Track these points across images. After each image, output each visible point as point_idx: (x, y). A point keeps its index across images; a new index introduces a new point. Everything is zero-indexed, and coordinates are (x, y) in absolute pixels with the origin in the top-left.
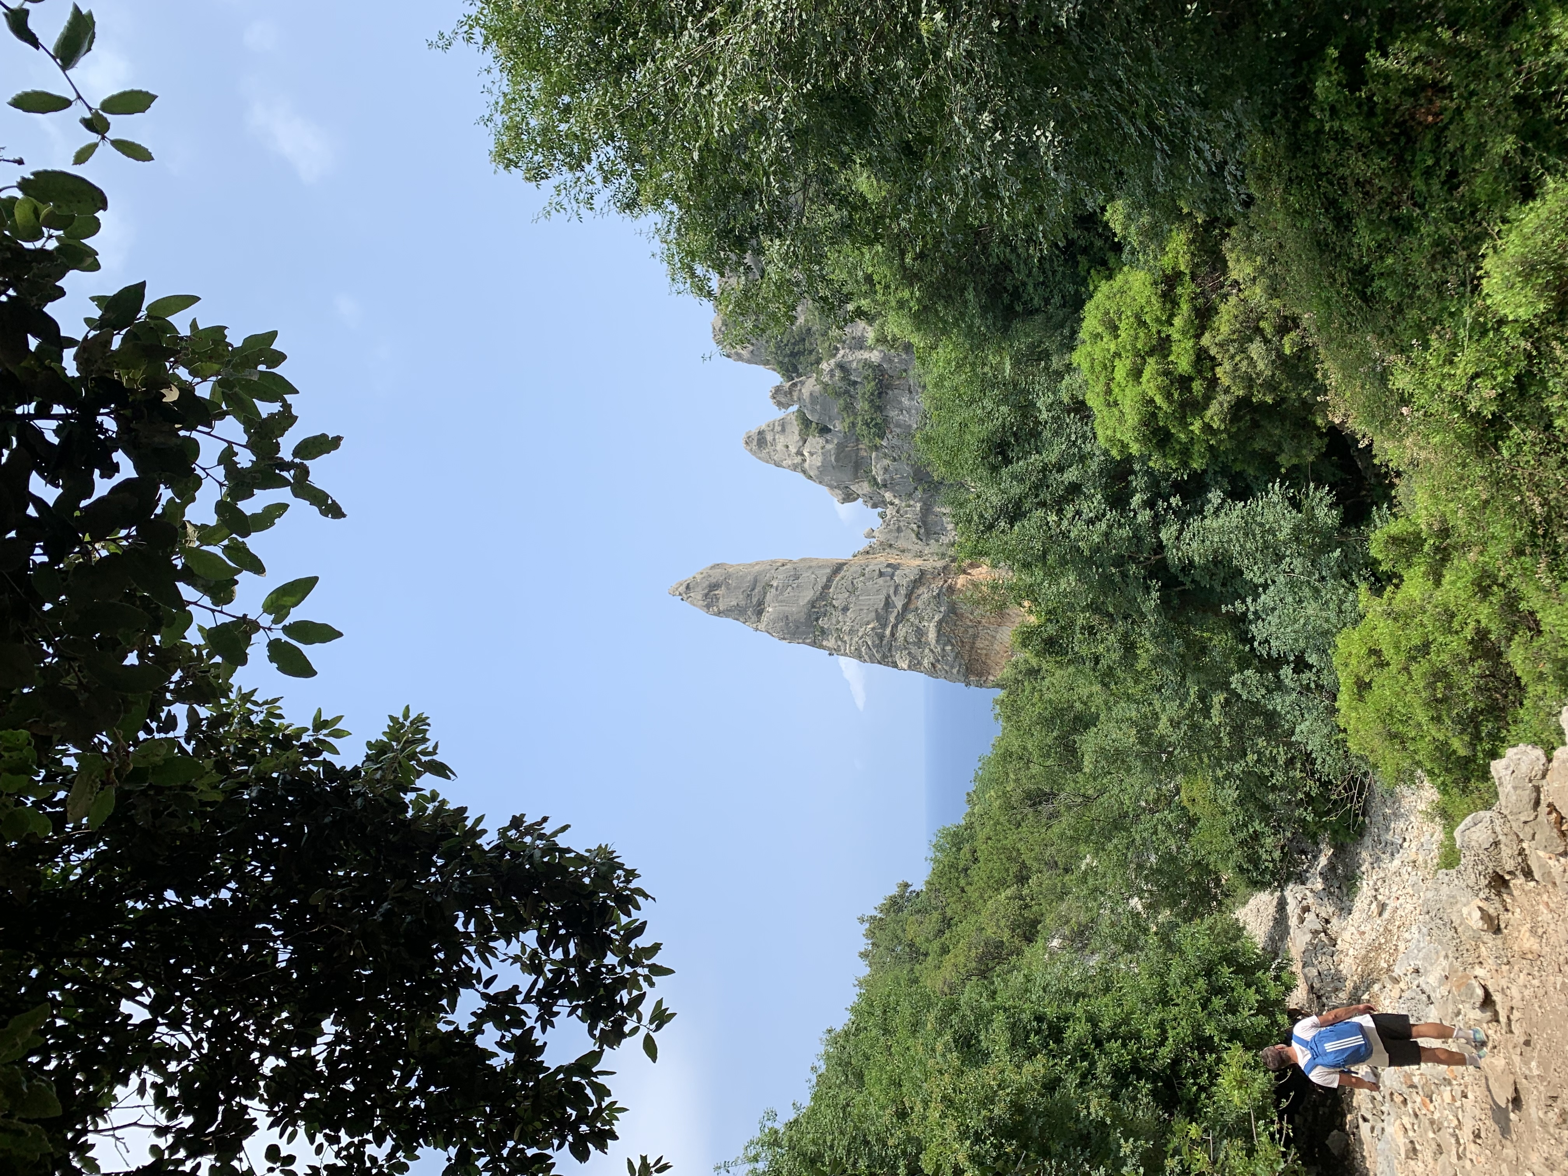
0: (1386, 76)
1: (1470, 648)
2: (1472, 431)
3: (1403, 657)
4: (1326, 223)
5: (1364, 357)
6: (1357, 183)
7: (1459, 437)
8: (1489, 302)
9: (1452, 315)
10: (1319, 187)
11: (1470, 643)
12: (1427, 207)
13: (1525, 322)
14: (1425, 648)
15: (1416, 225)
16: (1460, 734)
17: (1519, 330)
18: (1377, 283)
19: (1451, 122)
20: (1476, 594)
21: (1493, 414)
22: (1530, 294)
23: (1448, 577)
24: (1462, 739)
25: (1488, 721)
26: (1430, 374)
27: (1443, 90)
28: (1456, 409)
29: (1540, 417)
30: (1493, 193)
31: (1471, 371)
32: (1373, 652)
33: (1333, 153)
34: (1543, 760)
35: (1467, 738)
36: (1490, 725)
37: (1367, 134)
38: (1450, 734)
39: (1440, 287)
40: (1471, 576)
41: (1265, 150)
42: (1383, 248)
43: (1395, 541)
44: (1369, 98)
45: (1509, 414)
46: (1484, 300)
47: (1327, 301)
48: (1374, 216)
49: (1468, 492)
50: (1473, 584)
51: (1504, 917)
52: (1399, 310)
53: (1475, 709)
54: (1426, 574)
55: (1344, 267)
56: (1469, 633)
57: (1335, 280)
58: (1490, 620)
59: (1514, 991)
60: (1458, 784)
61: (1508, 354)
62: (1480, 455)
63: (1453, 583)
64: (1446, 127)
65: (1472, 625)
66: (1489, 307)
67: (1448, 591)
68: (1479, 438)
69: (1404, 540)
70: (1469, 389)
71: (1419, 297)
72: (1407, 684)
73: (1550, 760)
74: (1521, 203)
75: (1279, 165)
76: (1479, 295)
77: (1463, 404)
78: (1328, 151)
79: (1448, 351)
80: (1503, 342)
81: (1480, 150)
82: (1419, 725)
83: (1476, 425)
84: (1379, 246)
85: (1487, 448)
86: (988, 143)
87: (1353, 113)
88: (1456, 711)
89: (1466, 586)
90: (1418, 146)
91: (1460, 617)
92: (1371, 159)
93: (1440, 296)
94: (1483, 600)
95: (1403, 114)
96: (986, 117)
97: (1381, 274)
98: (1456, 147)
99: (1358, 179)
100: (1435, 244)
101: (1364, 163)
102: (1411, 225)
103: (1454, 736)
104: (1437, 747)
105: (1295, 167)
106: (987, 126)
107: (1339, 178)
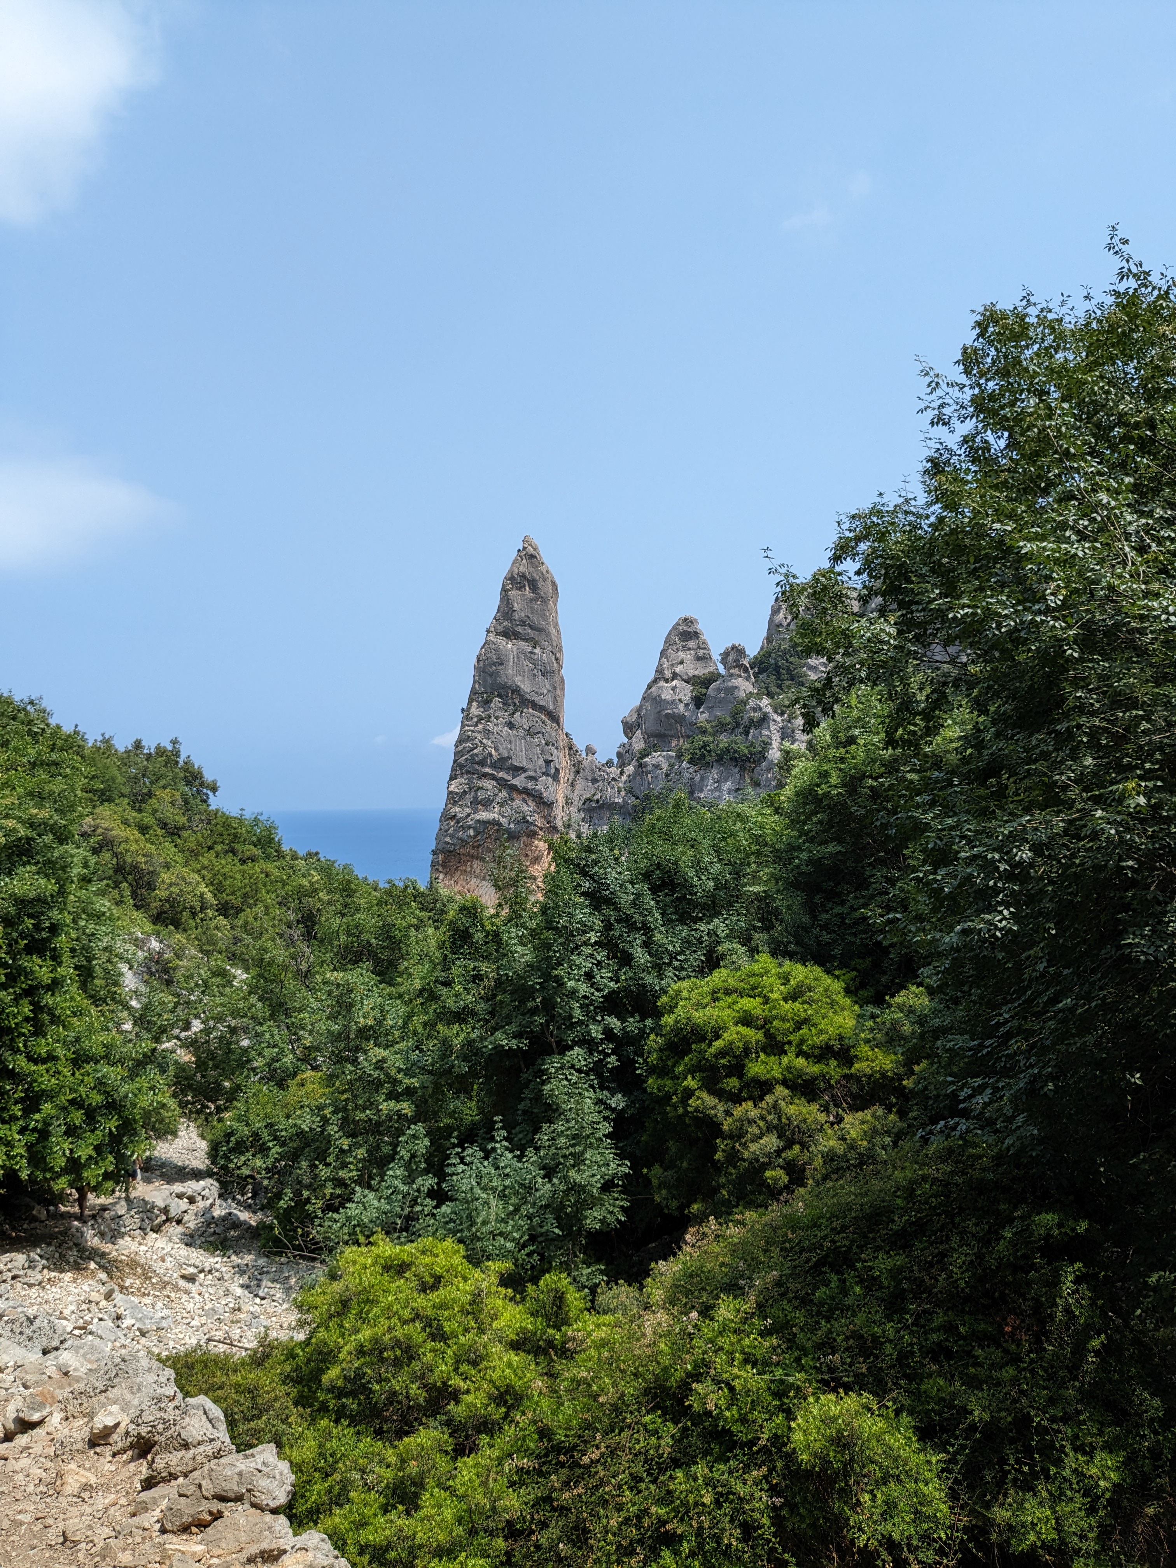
0: (1054, 1283)
1: (439, 1384)
2: (672, 1383)
3: (429, 1312)
4: (899, 1222)
5: (754, 1265)
6: (943, 1255)
7: (665, 1369)
8: (811, 1399)
9: (798, 1360)
10: (939, 1215)
11: (444, 1383)
12: (915, 1329)
13: (788, 1438)
14: (438, 1335)
15: (895, 1317)
16: (345, 1376)
17: (780, 1432)
18: (834, 1278)
19: (1005, 1351)
20: (497, 1389)
21: (690, 1406)
22: (818, 1445)
23: (515, 1358)
24: (338, 1378)
25: (359, 1404)
26: (734, 1338)
27: (1038, 1341)
28: (696, 1366)
29: (686, 1454)
30: (927, 1396)
31: (736, 1383)
32: (438, 1279)
33: (974, 1230)
34: (273, 1504)
35: (340, 1383)
36: (355, 1407)
38: (344, 1365)
39: (827, 1345)
40: (518, 1384)
41: (980, 1157)
42: (871, 1283)
43: (559, 1299)
44: (1033, 1267)
45: (689, 1423)
46: (813, 1394)
47: (815, 1225)
48: (907, 1274)
49: (607, 1381)
50: (507, 1386)
51: (108, 1451)
52: (804, 1302)
53: (372, 1392)
54: (524, 1330)
55: (853, 1241)
56: (456, 1382)
57: (839, 1233)
58: (468, 1405)
59: (24, 1462)
61: (754, 1421)
62: (646, 1392)
63: (509, 1364)
64: (998, 1346)
65: (463, 1386)
66: (805, 1399)
67: (500, 1359)
68: (665, 1390)
69: (560, 1308)
70: (717, 1382)
71: (818, 1323)
72: (400, 1319)
73: (274, 1511)
74: (915, 1427)
75: (964, 1173)
76: (818, 1388)
77: (701, 1374)
78: (977, 1225)
79: (758, 1357)
80: (767, 1416)
81: (973, 1383)
82: (357, 1331)
83: (679, 1387)
84: (874, 1278)
85: (654, 1399)
86: (997, 856)
87: (1018, 1251)
88: (369, 1371)
89: (505, 1378)
90: (980, 1317)
91: (473, 1372)
92: (967, 1270)
93: (818, 1347)
94: (490, 1397)
95: (1014, 1302)
96: (1025, 854)
97: (844, 1281)
98: (977, 1357)
99: (946, 1256)
100: (875, 1338)
101: (964, 1263)
102: (895, 1312)
103: (343, 1369)
104: (332, 1351)
105: (961, 1190)
106: (1016, 855)
107: (947, 1236)
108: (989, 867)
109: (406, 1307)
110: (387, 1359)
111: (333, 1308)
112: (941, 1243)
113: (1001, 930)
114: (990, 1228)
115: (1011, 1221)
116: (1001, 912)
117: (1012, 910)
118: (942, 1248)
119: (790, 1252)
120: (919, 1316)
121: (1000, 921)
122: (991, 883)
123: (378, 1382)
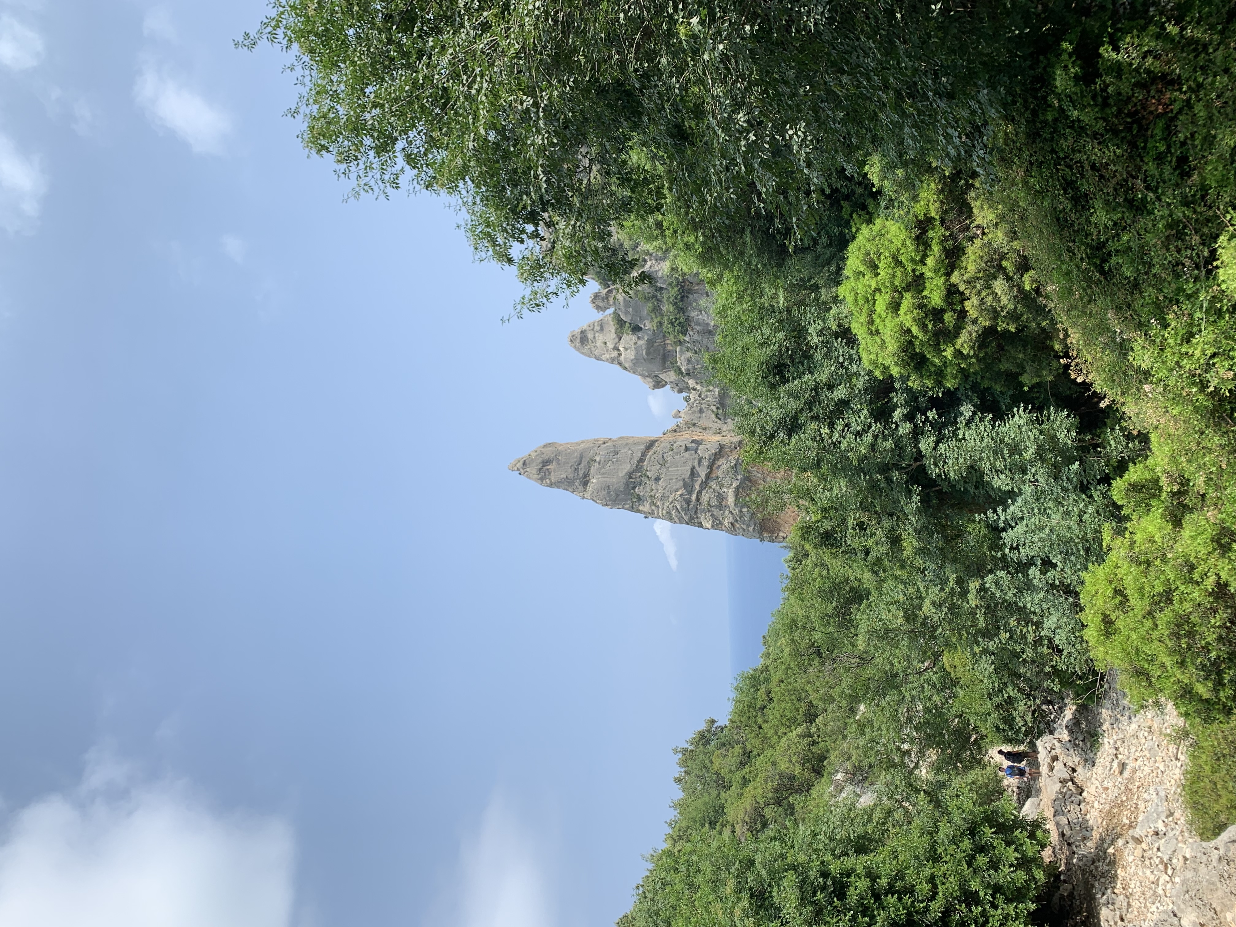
0: (1118, 69)
1: (1211, 600)
2: (1209, 404)
3: (1146, 603)
4: (1065, 204)
5: (1103, 328)
6: (1093, 167)
7: (1196, 410)
9: (1188, 297)
10: (1057, 170)
11: (1210, 594)
12: (1160, 191)
14: (1167, 597)
15: (1149, 207)
16: (1204, 680)
18: (1114, 260)
19: (1180, 112)
20: (1216, 549)
21: (1230, 391)
23: (1187, 532)
24: (1205, 684)
25: (1230, 669)
26: (1168, 351)
27: (1172, 82)
28: (1194, 383)
30: (1222, 180)
31: (1209, 353)
32: (1117, 592)
33: (1071, 140)
35: (1210, 684)
36: (1232, 673)
37: (1101, 124)
38: (1194, 679)
39: (1176, 268)
40: (1210, 532)
41: (1006, 134)
42: (1119, 227)
43: (1135, 488)
44: (1104, 90)
46: (1219, 285)
47: (1068, 273)
48: (1111, 198)
49: (1207, 459)
50: (1212, 541)
52: (1135, 286)
53: (1217, 658)
54: (1163, 516)
55: (1083, 243)
56: (1210, 583)
57: (1074, 254)
60: (1200, 714)
62: (1217, 425)
63: (1193, 538)
64: (1176, 117)
65: (1213, 578)
66: (1223, 292)
67: (1188, 545)
68: (1215, 410)
69: (1143, 486)
70: (1208, 368)
71: (1155, 275)
72: (1152, 630)
75: (1020, 149)
76: (1214, 280)
77: (1201, 381)
78: (1066, 139)
79: (1185, 331)
81: (1210, 141)
82: (1163, 665)
83: (1213, 399)
84: (1115, 224)
85: (1224, 419)
86: (743, 143)
87: (1089, 104)
88: (1199, 660)
89: (1206, 543)
90: (1149, 132)
91: (1200, 569)
92: (1107, 147)
93: (1178, 276)
94: (1223, 556)
95: (1135, 105)
96: (741, 117)
97: (1117, 251)
98: (1186, 138)
99: (1094, 164)
100: (1169, 226)
101: (1100, 150)
102: (1145, 207)
103: (1198, 681)
104: (1181, 687)
105: (1035, 152)
106: (742, 126)
107: (1076, 162)
108: (753, 147)
109: (1142, 623)
110: (1188, 644)
111: (1144, 684)
112: (1082, 167)
113: (806, 136)
114: (1069, 127)
115: (1062, 110)
116: (791, 137)
117: (788, 127)
118: (1087, 167)
119: (1091, 298)
120: (1148, 188)
121: (799, 137)
122: (767, 146)
123: (1209, 651)
